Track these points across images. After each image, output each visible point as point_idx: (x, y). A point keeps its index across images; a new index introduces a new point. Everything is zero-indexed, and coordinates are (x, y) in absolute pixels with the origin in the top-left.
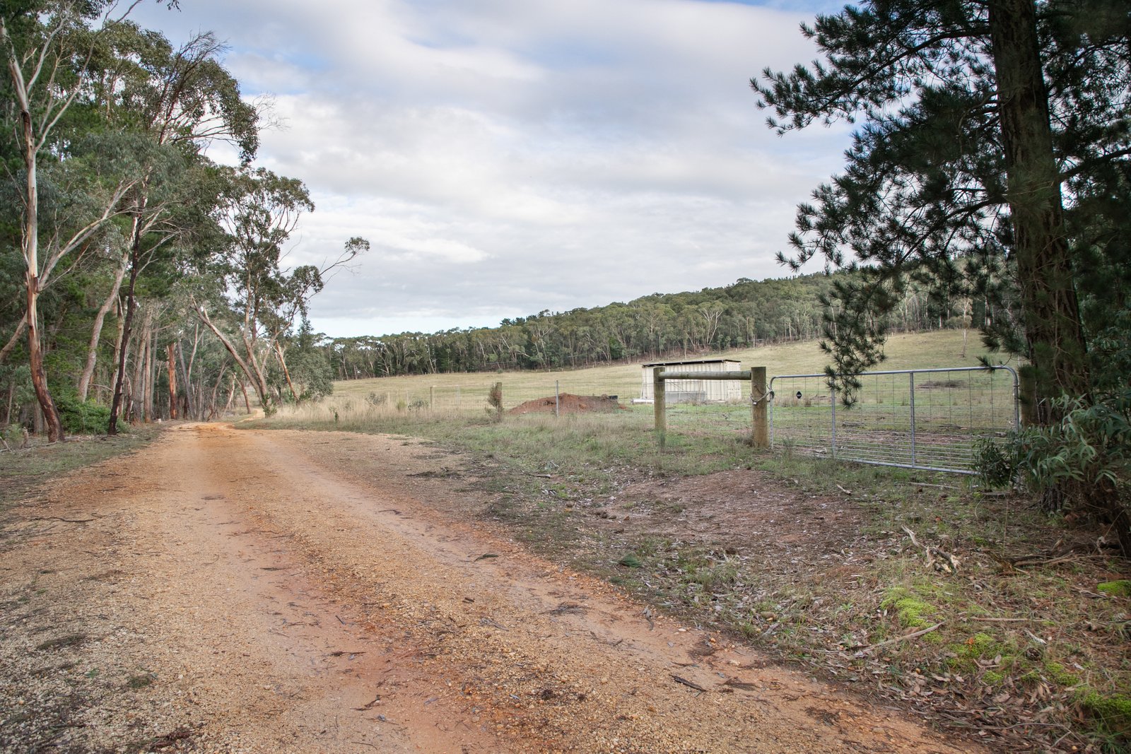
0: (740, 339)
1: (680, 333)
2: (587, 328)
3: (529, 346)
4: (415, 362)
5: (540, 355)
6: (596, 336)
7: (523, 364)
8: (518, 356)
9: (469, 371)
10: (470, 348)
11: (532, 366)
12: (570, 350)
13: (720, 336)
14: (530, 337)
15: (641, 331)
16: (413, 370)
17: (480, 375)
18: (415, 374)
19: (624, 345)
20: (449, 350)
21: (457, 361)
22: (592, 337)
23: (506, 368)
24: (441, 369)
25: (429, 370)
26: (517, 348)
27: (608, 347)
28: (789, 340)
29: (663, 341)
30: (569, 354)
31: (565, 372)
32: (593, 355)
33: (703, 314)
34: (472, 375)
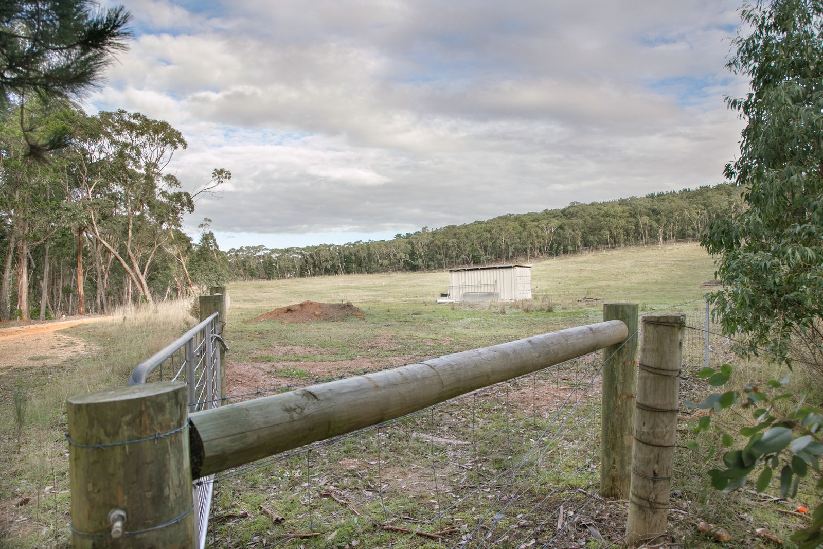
0: (570, 248)
1: (524, 243)
2: (455, 240)
3: (412, 254)
4: (329, 267)
5: (420, 260)
6: (462, 246)
7: (408, 267)
8: (404, 261)
9: (368, 273)
10: (369, 255)
11: (414, 268)
12: (443, 256)
13: (555, 246)
14: (413, 247)
15: (495, 242)
16: (327, 272)
17: (376, 276)
18: (329, 275)
19: (482, 253)
20: (353, 258)
21: (360, 265)
22: (459, 246)
23: (396, 270)
24: (348, 272)
25: (339, 272)
26: (403, 255)
27: (470, 254)
28: (608, 248)
29: (511, 249)
30: (441, 260)
31: (439, 273)
32: (459, 261)
33: (542, 229)
34: (370, 276)
